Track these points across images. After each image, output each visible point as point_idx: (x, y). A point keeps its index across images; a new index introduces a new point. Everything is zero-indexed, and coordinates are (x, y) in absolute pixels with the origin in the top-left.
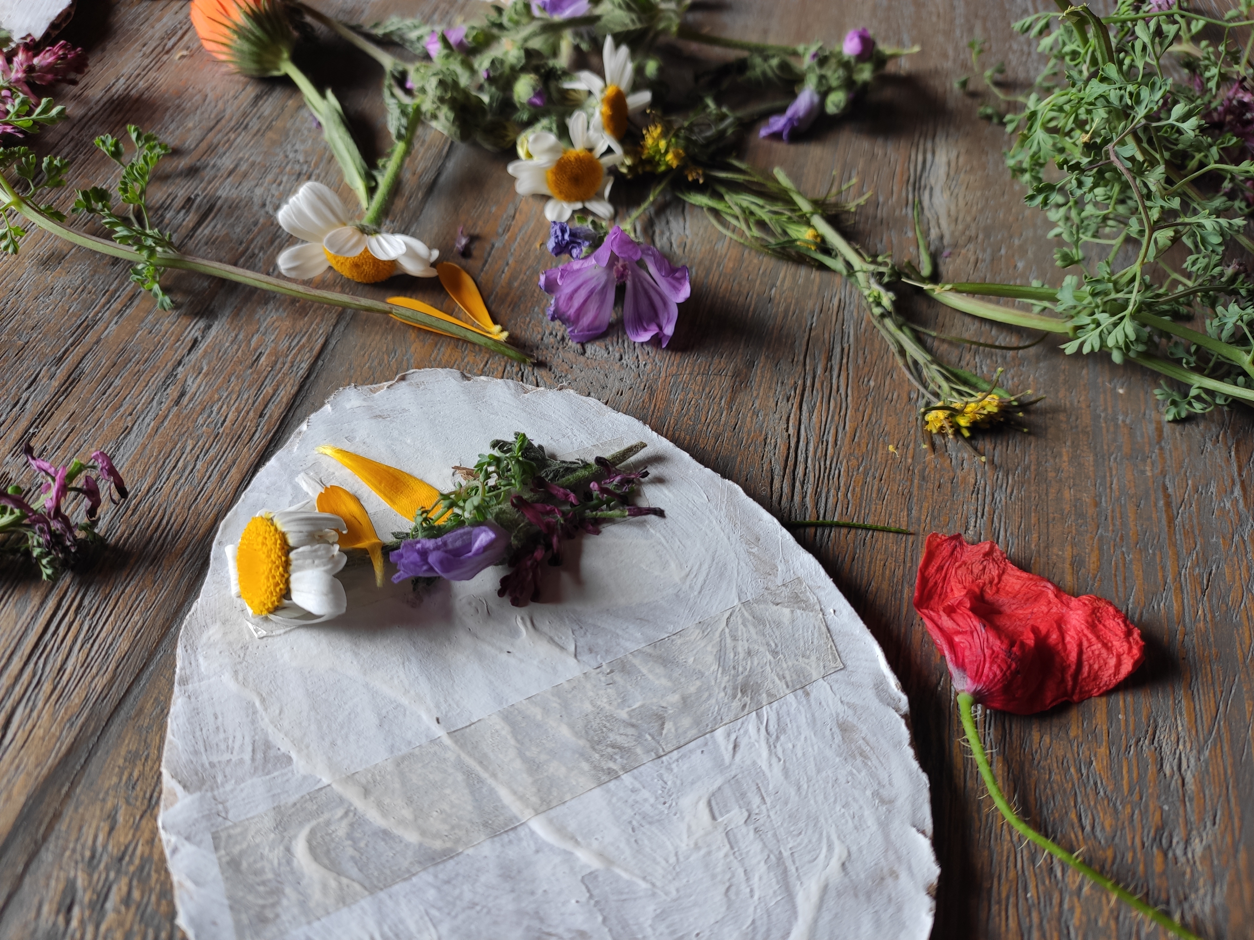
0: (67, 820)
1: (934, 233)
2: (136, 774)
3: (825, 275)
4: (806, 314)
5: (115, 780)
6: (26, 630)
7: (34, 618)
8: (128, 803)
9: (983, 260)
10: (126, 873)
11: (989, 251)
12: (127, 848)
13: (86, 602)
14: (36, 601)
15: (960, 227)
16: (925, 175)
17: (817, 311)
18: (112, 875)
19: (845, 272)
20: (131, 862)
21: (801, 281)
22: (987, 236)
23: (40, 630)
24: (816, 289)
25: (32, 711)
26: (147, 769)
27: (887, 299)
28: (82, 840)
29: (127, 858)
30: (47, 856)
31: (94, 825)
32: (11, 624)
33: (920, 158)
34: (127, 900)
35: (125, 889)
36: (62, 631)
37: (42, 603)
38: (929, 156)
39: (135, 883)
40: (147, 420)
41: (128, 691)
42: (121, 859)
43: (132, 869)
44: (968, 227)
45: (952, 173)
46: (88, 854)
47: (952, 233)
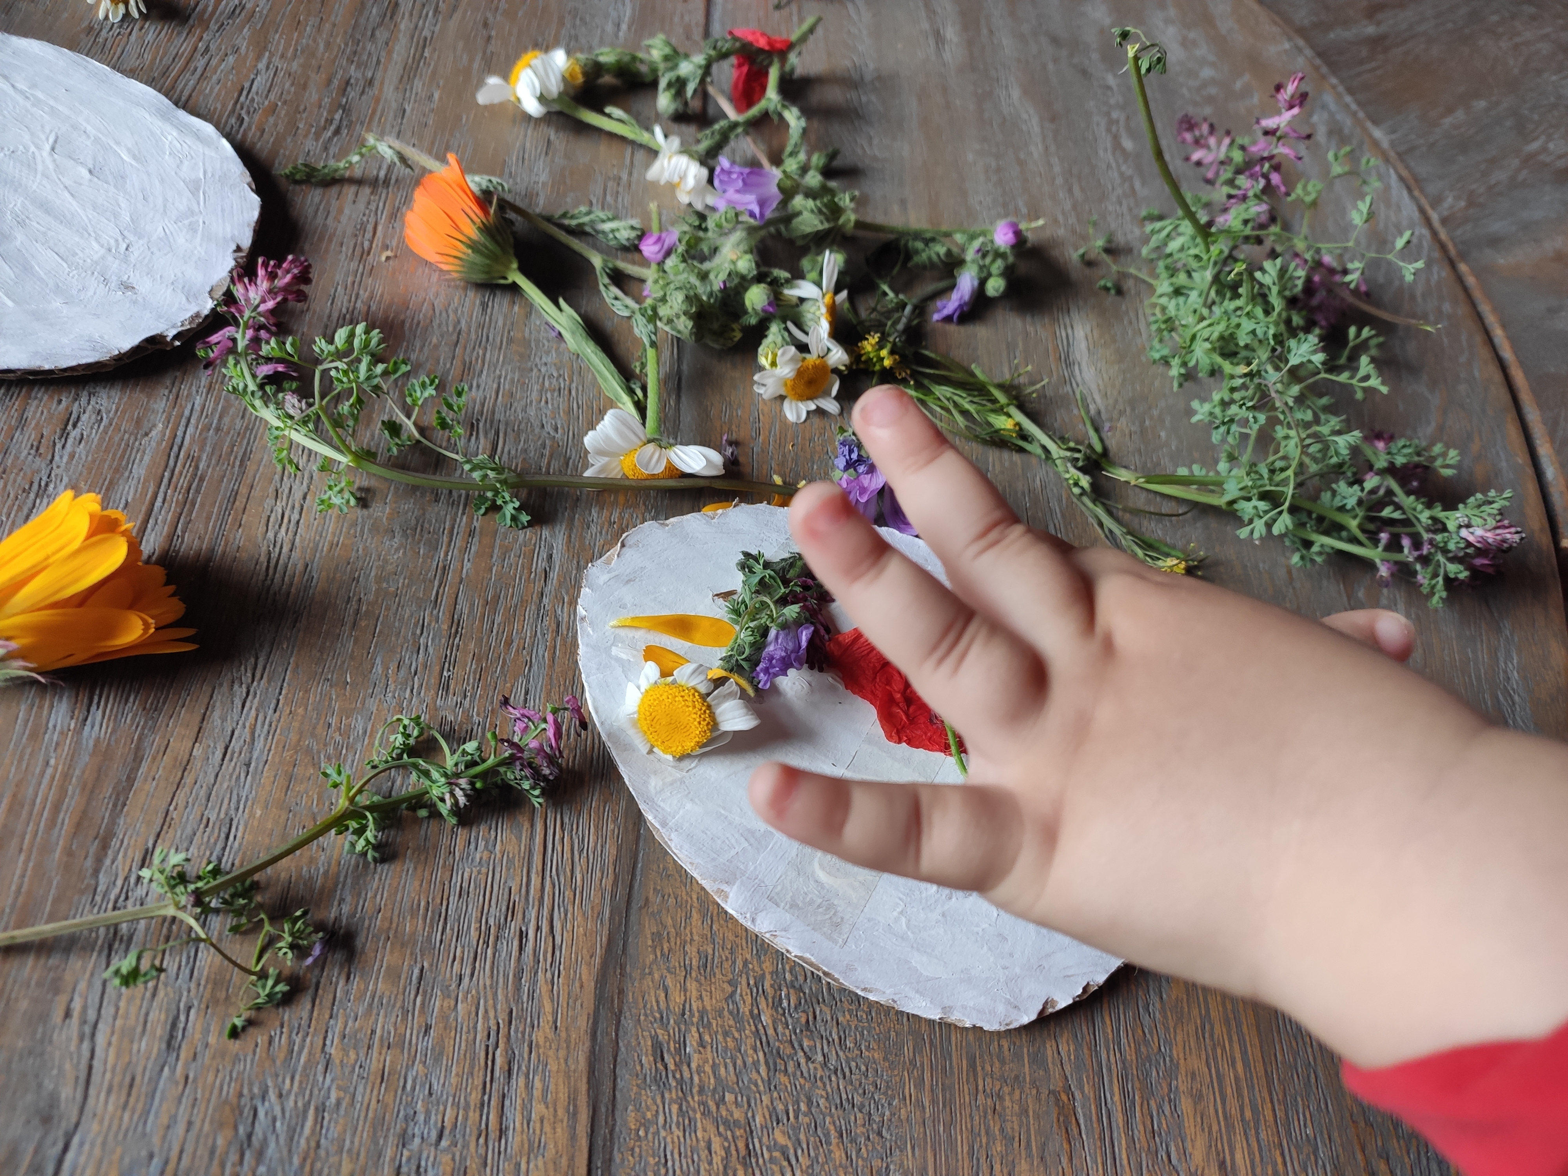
0: (631, 994)
1: (1092, 407)
2: (666, 950)
3: (1024, 456)
4: (1019, 495)
5: (652, 957)
6: (530, 851)
7: (532, 837)
8: (669, 971)
9: (1136, 433)
10: (693, 1024)
11: (1137, 423)
12: (684, 1006)
13: (566, 820)
14: (526, 825)
15: (1111, 401)
16: (1071, 350)
17: (1026, 492)
18: (683, 1027)
19: (1043, 456)
20: (692, 1015)
21: (1007, 464)
22: (1133, 409)
23: (542, 849)
24: (1020, 471)
25: (566, 915)
26: (673, 944)
27: (1085, 481)
28: (648, 1006)
29: (687, 1013)
30: (628, 1023)
31: (652, 994)
32: (517, 847)
33: (1064, 335)
34: (702, 1044)
35: (696, 1035)
36: (559, 847)
37: (532, 825)
38: (1070, 331)
39: (701, 1030)
40: (541, 653)
41: (631, 887)
42: (683, 1014)
43: (695, 1020)
44: (1116, 401)
45: (1091, 347)
46: (657, 1015)
47: (1106, 407)
